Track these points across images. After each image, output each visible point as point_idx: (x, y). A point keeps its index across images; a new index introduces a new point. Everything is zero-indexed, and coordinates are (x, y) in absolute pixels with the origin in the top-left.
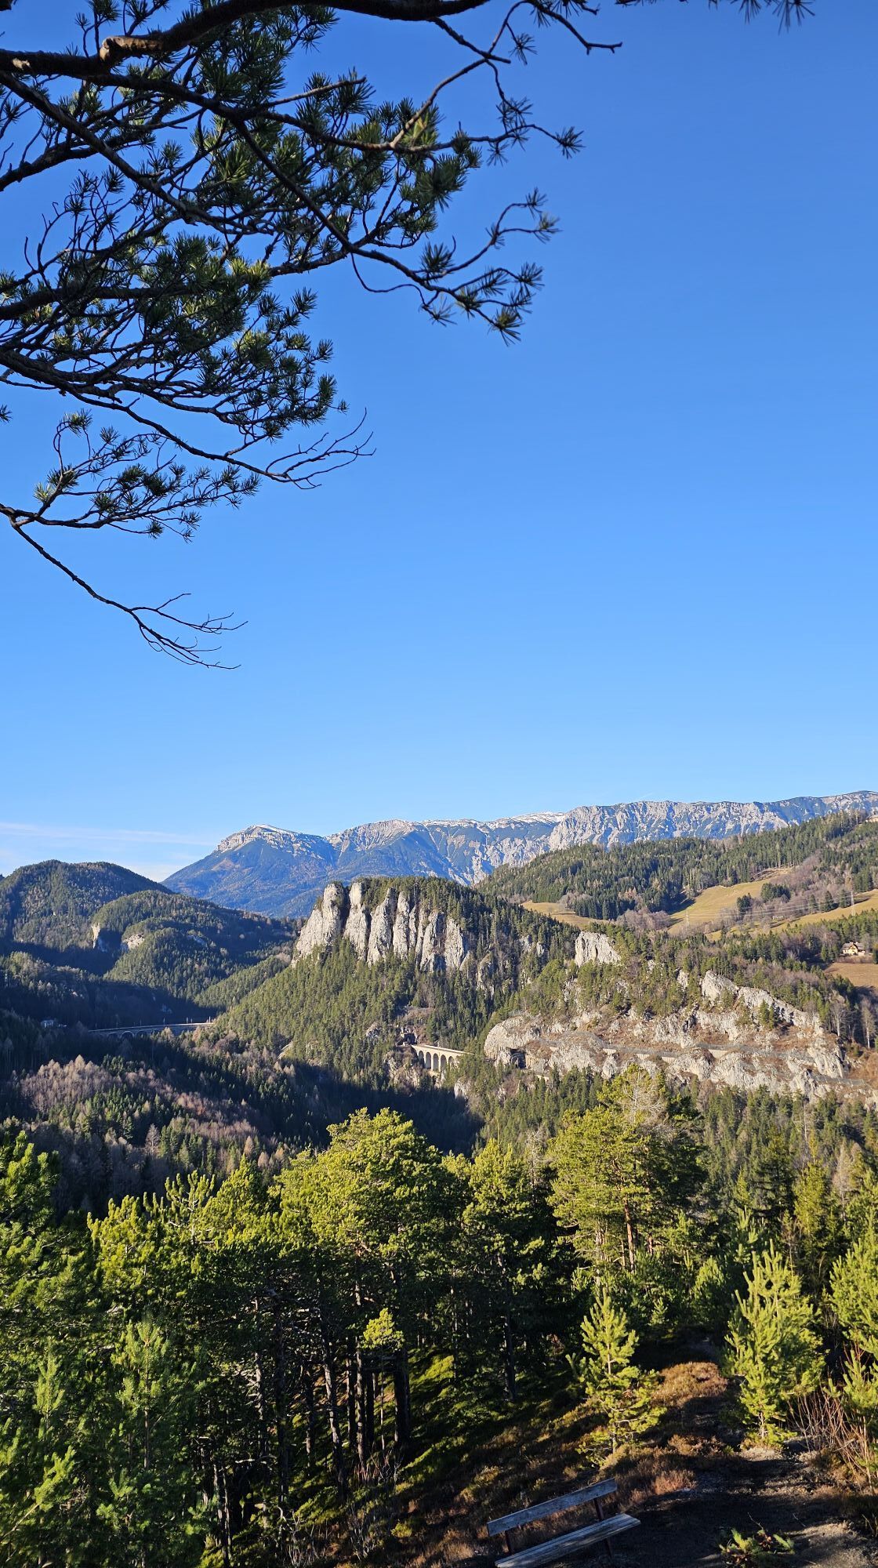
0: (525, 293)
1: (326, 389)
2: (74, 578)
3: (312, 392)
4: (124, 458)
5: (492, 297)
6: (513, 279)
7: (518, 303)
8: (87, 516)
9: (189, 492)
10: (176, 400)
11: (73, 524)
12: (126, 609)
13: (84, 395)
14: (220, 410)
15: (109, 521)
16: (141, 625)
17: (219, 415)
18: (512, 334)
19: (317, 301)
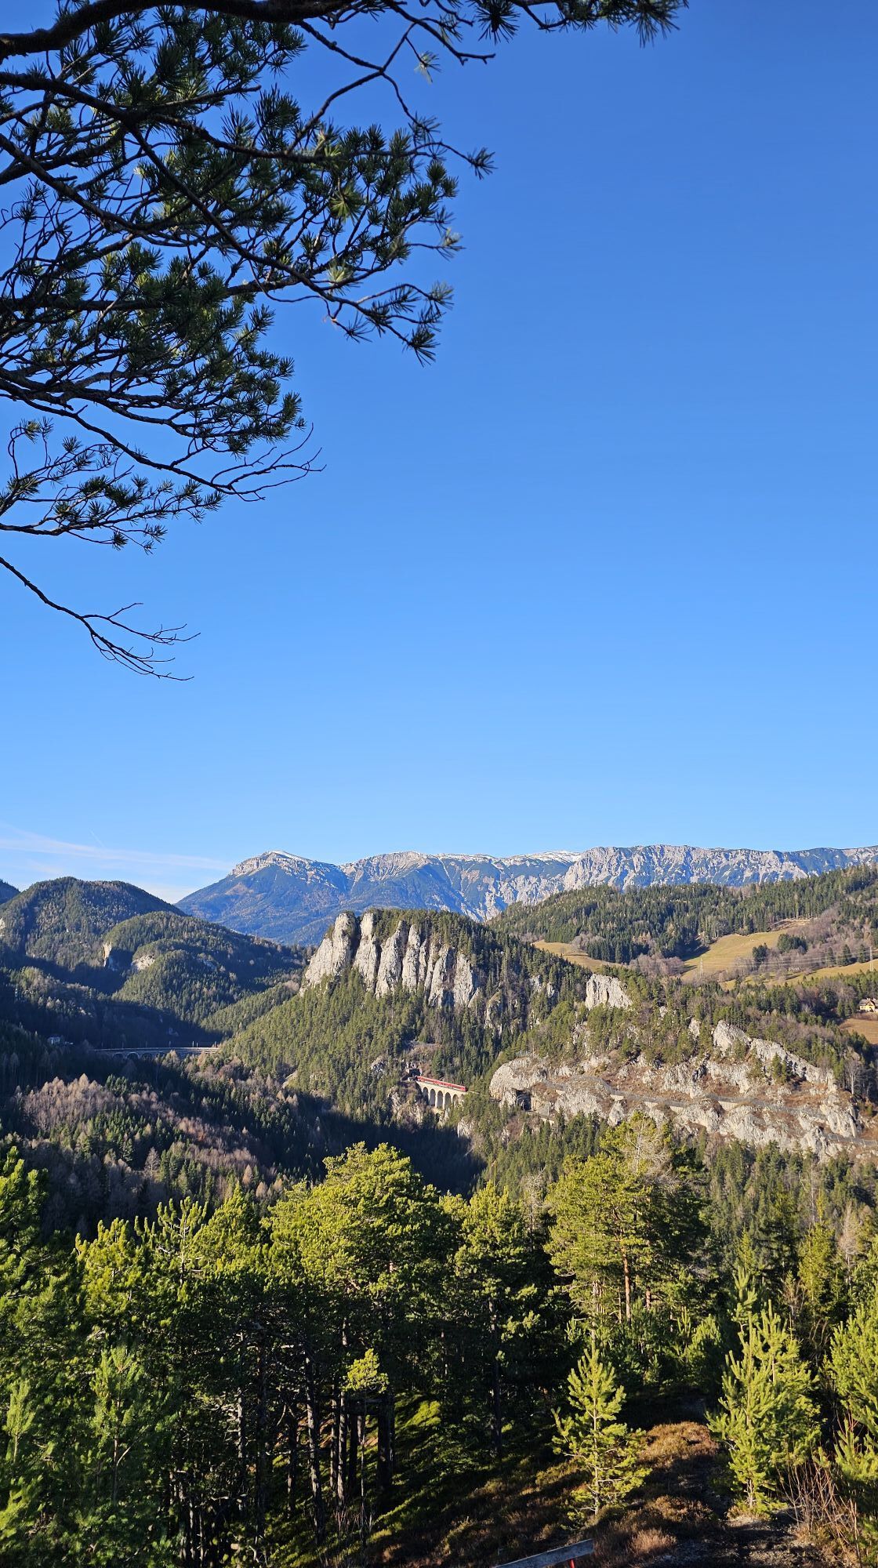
0: (435, 311)
1: (290, 406)
2: (27, 583)
3: (276, 408)
4: (86, 468)
5: (403, 313)
6: (424, 297)
7: (428, 319)
8: (41, 523)
9: (149, 504)
10: (131, 410)
11: (28, 529)
12: (77, 616)
13: (36, 401)
14: (176, 421)
15: (66, 529)
16: (93, 633)
17: (175, 427)
18: (427, 354)
19: (275, 318)
